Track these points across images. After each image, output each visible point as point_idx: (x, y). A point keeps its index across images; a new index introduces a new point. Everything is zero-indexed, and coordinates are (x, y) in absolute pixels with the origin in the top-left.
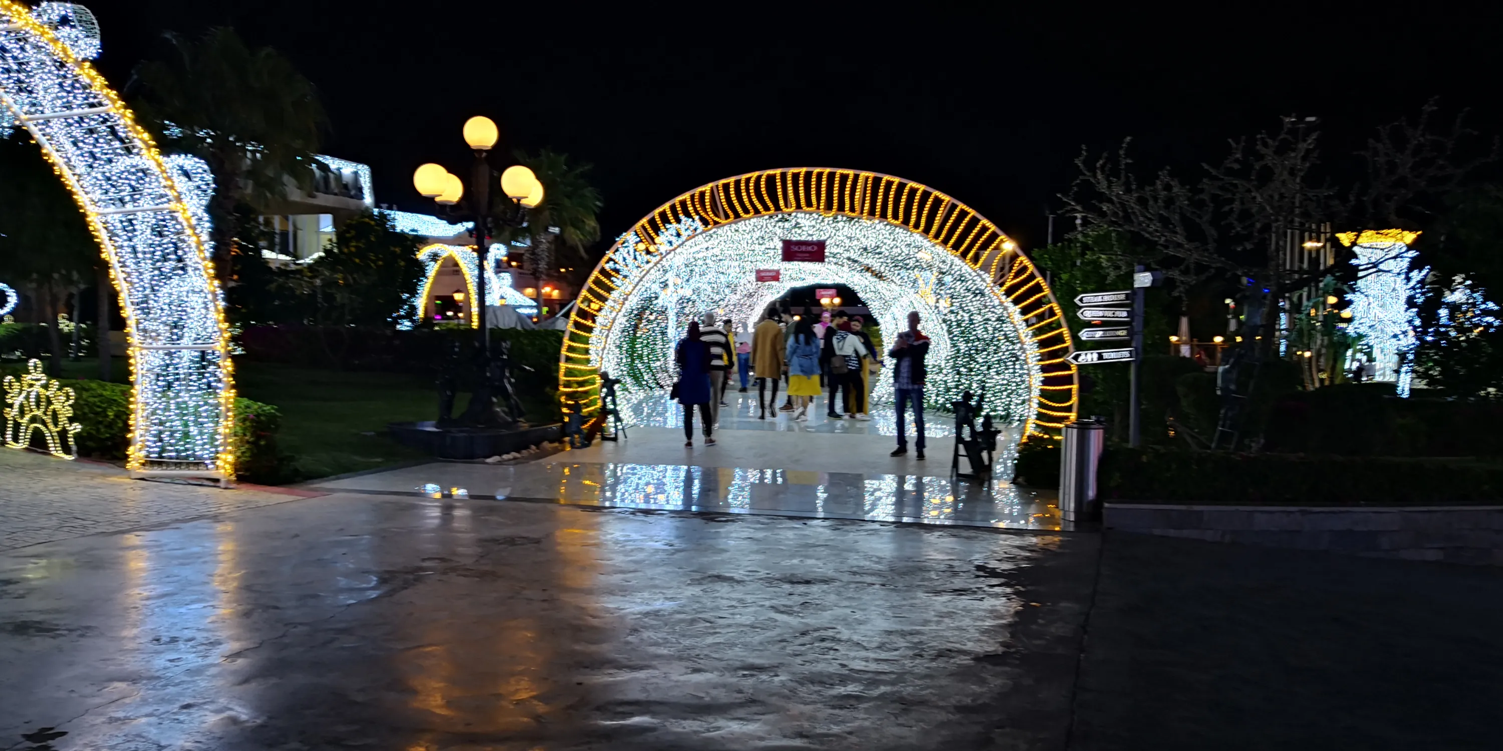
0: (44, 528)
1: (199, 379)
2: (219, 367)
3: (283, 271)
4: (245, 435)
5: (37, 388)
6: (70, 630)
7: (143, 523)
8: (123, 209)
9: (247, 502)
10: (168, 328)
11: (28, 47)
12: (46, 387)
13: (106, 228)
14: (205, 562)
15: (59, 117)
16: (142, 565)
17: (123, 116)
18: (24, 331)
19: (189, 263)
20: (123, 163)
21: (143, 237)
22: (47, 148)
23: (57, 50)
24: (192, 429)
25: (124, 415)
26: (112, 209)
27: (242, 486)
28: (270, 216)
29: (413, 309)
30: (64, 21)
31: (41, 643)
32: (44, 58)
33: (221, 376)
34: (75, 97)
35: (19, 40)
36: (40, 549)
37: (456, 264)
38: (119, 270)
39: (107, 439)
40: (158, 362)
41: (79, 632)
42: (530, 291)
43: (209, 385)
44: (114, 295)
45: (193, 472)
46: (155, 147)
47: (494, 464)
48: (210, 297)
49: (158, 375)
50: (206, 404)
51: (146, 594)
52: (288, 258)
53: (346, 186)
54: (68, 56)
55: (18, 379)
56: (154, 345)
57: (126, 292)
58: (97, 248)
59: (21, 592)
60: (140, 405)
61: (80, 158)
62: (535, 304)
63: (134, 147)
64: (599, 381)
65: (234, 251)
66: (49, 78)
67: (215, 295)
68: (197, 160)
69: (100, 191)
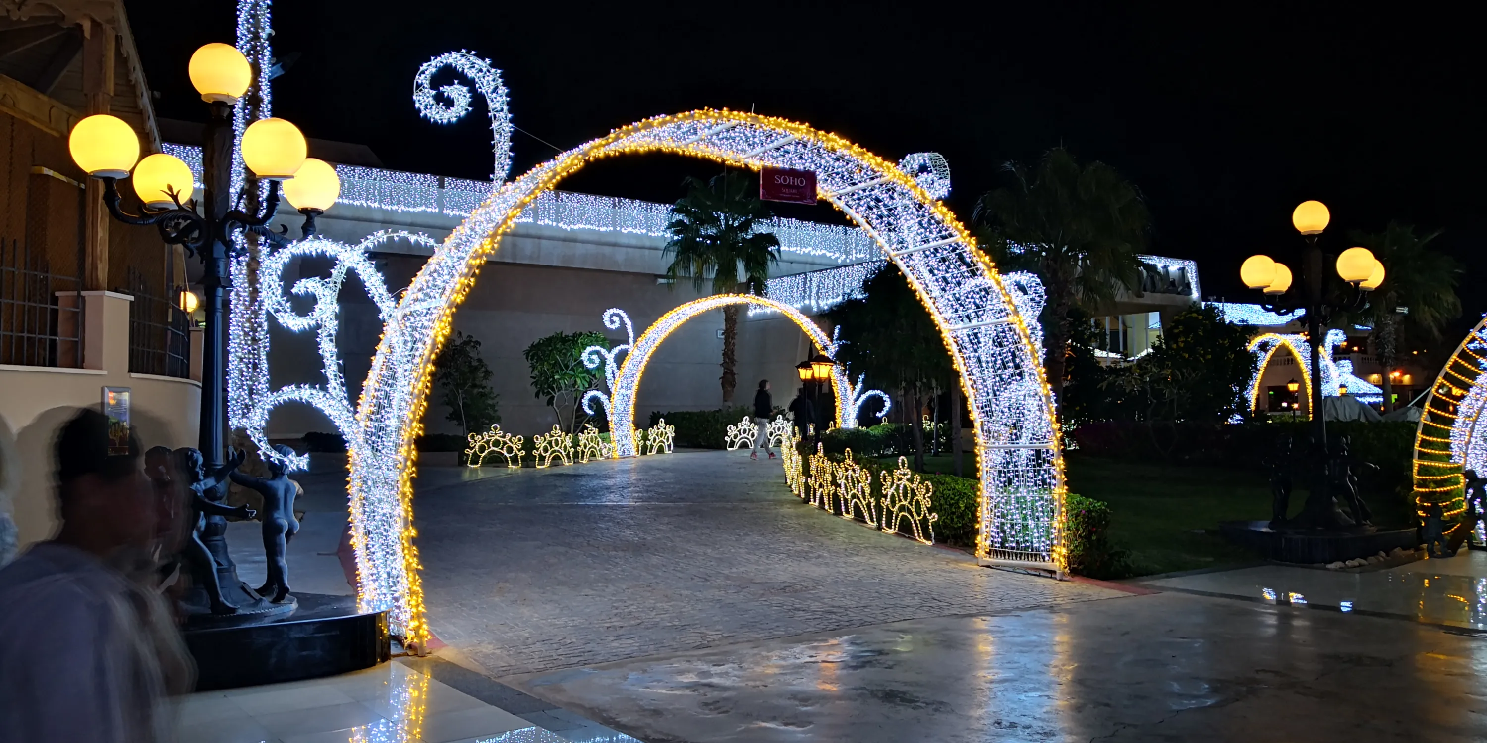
0: (908, 606)
1: (1035, 476)
2: (1053, 465)
3: (1114, 370)
4: (1077, 530)
5: (904, 482)
6: (927, 704)
7: (989, 608)
8: (970, 325)
9: (1081, 595)
10: (1007, 429)
11: (895, 195)
12: (911, 480)
13: (956, 342)
14: (1042, 652)
15: (919, 250)
16: (990, 649)
17: (969, 243)
18: (896, 430)
19: (1026, 370)
20: (970, 284)
21: (987, 348)
22: (911, 278)
23: (916, 193)
24: (1030, 522)
25: (973, 508)
26: (960, 325)
27: (1076, 578)
28: (1100, 318)
29: (1244, 401)
30: (923, 169)
31: (905, 712)
32: (908, 202)
33: (1055, 473)
34: (931, 232)
35: (889, 190)
36: (905, 625)
37: (1290, 353)
38: (967, 378)
39: (959, 528)
40: (1000, 459)
41: (934, 706)
42: (1375, 377)
43: (1044, 481)
44: (964, 399)
45: (1031, 563)
46: (995, 267)
47: (1336, 570)
48: (1044, 399)
49: (1000, 472)
50: (1042, 499)
51: (990, 677)
52: (1118, 356)
53: (1173, 283)
54: (925, 198)
55: (891, 473)
56: (997, 444)
57: (973, 397)
58: (950, 360)
59: (891, 663)
60: (985, 499)
61: (936, 283)
62: (1381, 392)
63: (978, 269)
64: (1463, 480)
65: (1068, 353)
66: (912, 218)
67: (1048, 397)
68: (1031, 275)
69: (951, 310)
